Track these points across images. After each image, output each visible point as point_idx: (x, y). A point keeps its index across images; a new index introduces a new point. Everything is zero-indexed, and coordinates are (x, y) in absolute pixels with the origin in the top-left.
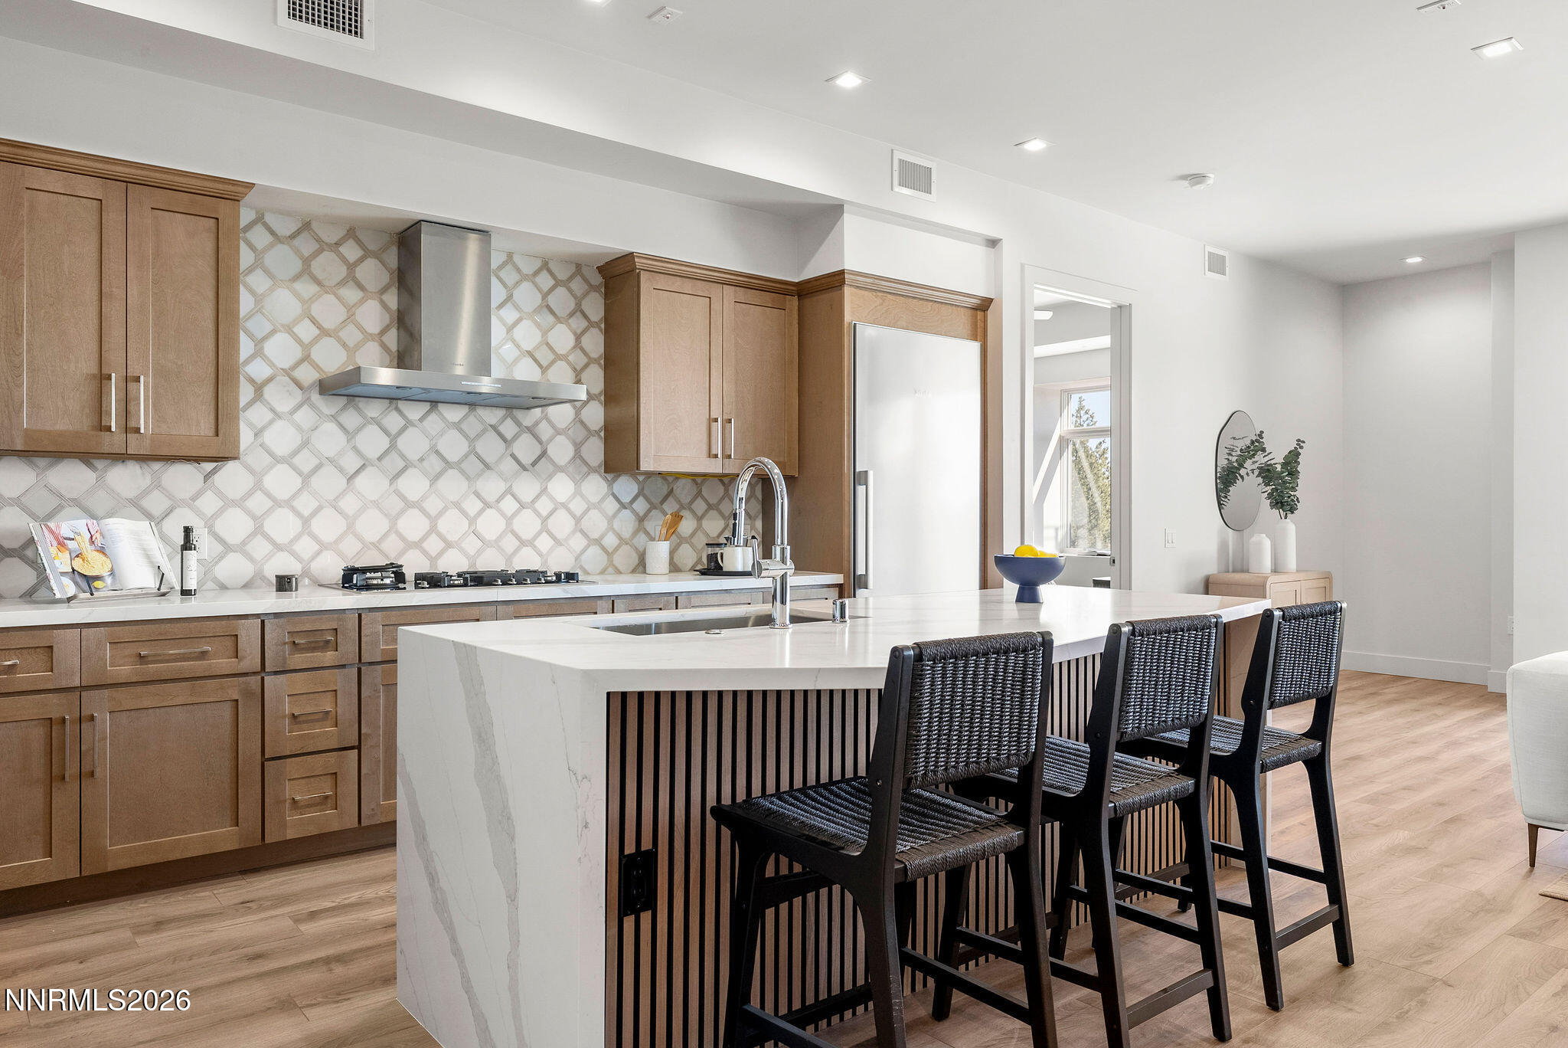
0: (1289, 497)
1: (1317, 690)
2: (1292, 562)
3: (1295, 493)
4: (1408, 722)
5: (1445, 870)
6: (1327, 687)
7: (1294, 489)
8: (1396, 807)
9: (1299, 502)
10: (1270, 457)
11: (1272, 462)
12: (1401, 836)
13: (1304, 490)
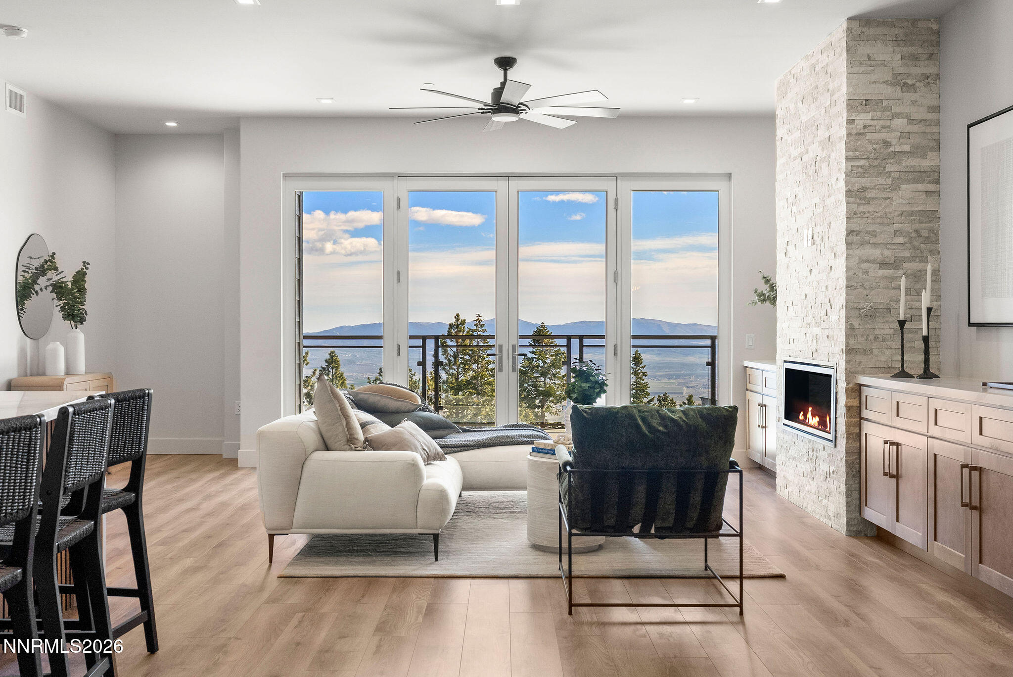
0: (79, 310)
1: (130, 454)
2: (81, 366)
3: (84, 307)
4: (174, 487)
5: (221, 576)
6: (138, 452)
7: (82, 304)
8: (181, 544)
9: (86, 315)
10: (62, 275)
11: (64, 280)
12: (188, 562)
13: (91, 304)
